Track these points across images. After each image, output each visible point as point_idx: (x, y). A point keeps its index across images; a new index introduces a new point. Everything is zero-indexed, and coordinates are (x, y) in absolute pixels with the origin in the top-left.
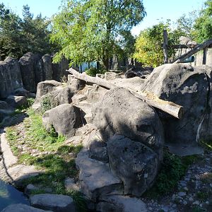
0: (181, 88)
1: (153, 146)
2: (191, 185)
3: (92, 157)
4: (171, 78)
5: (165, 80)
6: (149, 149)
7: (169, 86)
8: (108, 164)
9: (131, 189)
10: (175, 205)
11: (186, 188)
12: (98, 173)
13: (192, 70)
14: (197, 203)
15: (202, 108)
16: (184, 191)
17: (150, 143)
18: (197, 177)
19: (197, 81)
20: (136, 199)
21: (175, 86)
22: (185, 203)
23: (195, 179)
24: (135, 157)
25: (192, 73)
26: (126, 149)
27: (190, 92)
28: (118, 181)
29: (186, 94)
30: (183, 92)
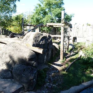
0: (40, 42)
1: (35, 67)
2: (50, 79)
3: (3, 78)
4: (36, 38)
5: (34, 39)
6: (34, 68)
7: (35, 41)
8: (13, 80)
9: (28, 88)
10: (47, 89)
11: (48, 81)
12: (10, 85)
13: (42, 35)
14: (54, 85)
15: (46, 49)
16: (48, 82)
17: (34, 65)
18: (50, 76)
19: (44, 39)
20: (31, 92)
21: (38, 41)
22: (50, 87)
23: (50, 77)
24: (29, 73)
25: (43, 36)
26: (24, 70)
27: (43, 43)
28: (22, 86)
29: (42, 44)
30: (41, 43)
